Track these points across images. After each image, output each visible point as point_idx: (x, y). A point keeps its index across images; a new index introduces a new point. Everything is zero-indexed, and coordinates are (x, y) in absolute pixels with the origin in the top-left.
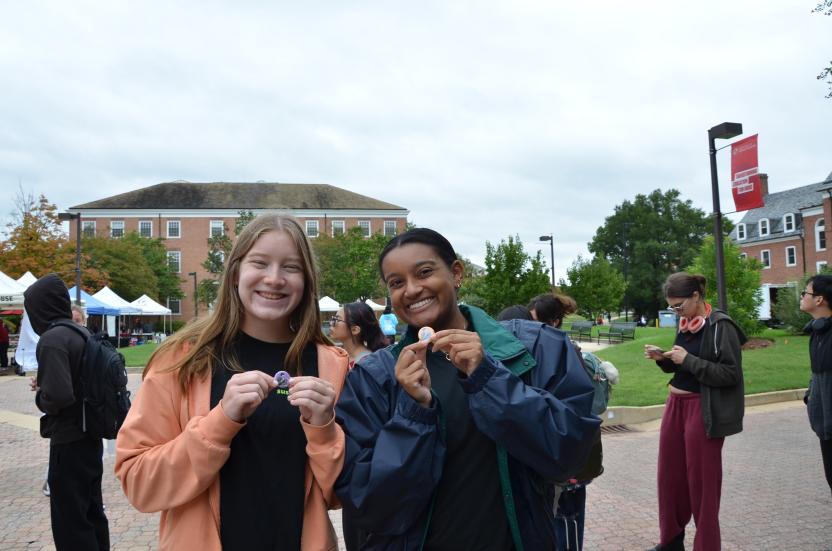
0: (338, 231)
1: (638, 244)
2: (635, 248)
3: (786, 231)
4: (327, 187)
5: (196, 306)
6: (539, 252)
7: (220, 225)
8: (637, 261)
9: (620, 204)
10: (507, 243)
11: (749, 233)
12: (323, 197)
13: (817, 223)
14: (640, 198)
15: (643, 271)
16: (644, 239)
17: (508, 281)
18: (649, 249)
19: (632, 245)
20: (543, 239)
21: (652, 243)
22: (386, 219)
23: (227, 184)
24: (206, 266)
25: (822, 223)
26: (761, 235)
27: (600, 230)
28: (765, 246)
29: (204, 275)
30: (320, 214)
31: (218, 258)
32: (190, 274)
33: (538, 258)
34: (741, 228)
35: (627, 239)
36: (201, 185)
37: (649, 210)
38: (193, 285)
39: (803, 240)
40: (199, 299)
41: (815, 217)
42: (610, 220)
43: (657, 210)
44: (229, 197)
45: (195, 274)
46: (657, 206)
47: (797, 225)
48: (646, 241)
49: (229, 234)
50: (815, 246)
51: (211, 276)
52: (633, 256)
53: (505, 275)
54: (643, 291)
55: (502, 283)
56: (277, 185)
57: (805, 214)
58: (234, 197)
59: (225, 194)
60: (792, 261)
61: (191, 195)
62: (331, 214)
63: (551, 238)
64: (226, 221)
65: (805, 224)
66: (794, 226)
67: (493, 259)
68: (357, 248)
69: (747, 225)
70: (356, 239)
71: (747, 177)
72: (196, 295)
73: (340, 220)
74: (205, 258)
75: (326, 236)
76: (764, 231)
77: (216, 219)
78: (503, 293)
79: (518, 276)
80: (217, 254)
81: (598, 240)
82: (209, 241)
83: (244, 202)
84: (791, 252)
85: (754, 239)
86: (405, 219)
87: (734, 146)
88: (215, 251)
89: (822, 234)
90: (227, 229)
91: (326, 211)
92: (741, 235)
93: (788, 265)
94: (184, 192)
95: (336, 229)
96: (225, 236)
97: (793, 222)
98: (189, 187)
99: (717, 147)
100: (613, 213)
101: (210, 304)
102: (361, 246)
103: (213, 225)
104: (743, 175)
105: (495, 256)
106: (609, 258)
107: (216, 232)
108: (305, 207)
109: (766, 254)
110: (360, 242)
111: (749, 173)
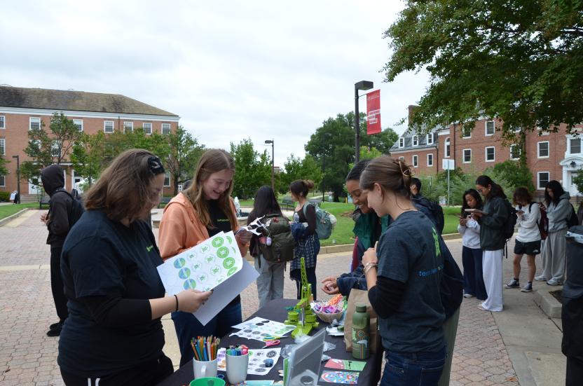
0: (128, 129)
1: (337, 147)
2: (335, 149)
3: (428, 144)
4: (121, 97)
5: (18, 180)
6: (265, 151)
7: (38, 120)
8: (336, 159)
9: (327, 120)
10: (244, 143)
11: (406, 144)
12: (117, 104)
13: (446, 139)
14: (341, 116)
15: (339, 166)
16: (341, 144)
17: (244, 169)
18: (344, 151)
19: (334, 148)
20: (267, 142)
21: (346, 147)
22: (163, 122)
23: (43, 90)
24: (27, 151)
25: (448, 140)
26: (413, 146)
27: (313, 137)
28: (415, 153)
29: (25, 158)
30: (115, 116)
31: (37, 145)
32: (14, 157)
33: (265, 155)
34: (401, 140)
35: (331, 143)
36: (22, 89)
37: (345, 125)
38: (16, 165)
39: (438, 150)
40: (21, 175)
41: (445, 136)
42: (319, 130)
43: (350, 126)
44: (45, 100)
45: (17, 157)
46: (351, 122)
47: (434, 141)
48: (342, 146)
49: (45, 128)
50: (444, 154)
51: (31, 159)
52: (333, 155)
53: (242, 165)
54: (339, 179)
55: (241, 170)
56: (83, 93)
57: (440, 134)
58: (49, 100)
59: (42, 97)
60: (430, 163)
61: (14, 96)
62: (123, 117)
63: (272, 142)
64: (43, 118)
65: (439, 139)
66: (433, 140)
67: (235, 154)
68: (140, 143)
69: (406, 139)
70: (139, 136)
71: (374, 115)
72: (18, 173)
73: (130, 121)
74: (26, 145)
75: (120, 133)
76: (415, 143)
77: (35, 116)
78: (241, 177)
79: (251, 165)
80: (36, 143)
81: (310, 144)
82: (30, 133)
83: (57, 105)
84: (430, 157)
85: (409, 148)
86: (177, 123)
87: (368, 95)
88: (34, 141)
89: (448, 147)
90: (43, 125)
91: (119, 115)
92: (402, 145)
93: (428, 166)
94: (7, 93)
95: (126, 128)
96: (42, 130)
97: (432, 138)
98: (12, 91)
99: (359, 95)
100: (322, 126)
101: (30, 180)
102: (143, 142)
103: (31, 120)
104: (372, 114)
105: (236, 152)
106: (318, 155)
107: (35, 125)
108: (104, 111)
109: (415, 158)
110: (143, 139)
111: (375, 112)
